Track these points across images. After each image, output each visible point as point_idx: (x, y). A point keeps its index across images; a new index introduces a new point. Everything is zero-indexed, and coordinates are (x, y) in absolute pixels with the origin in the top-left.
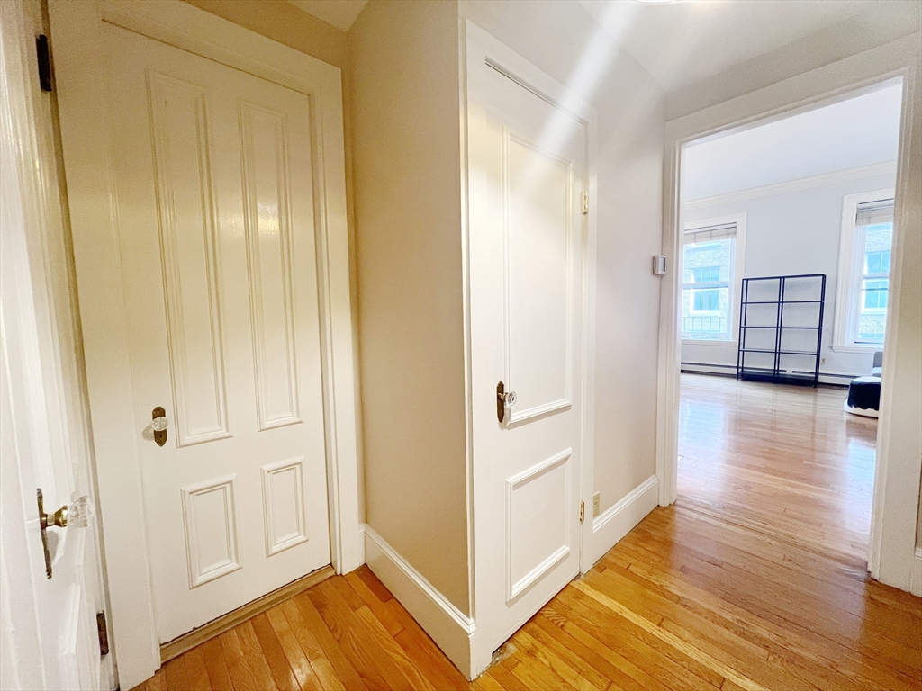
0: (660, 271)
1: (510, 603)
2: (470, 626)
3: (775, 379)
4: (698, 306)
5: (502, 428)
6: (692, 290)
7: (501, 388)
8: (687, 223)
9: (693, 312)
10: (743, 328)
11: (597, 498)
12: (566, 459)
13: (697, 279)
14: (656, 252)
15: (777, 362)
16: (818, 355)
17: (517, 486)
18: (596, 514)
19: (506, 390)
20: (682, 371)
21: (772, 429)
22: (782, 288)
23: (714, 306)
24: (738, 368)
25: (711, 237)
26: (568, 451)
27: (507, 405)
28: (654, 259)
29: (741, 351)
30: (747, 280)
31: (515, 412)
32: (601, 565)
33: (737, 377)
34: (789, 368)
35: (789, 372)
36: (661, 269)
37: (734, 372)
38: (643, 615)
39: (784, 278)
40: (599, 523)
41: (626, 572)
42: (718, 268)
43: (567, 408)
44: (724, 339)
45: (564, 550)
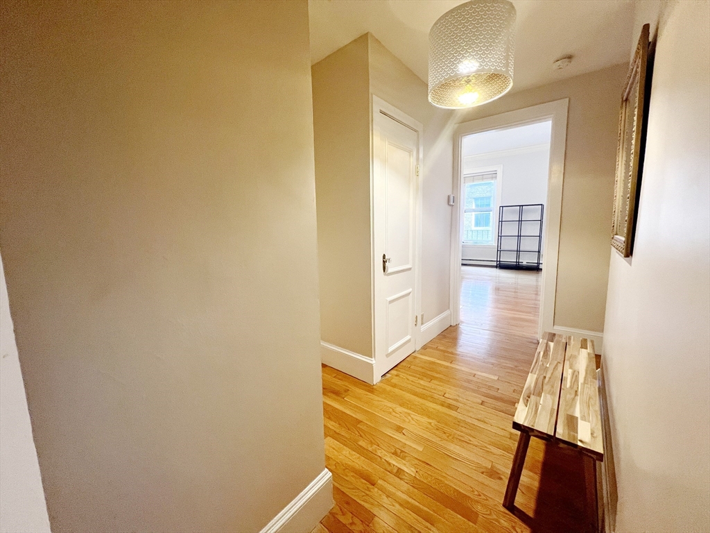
0: (452, 203)
1: (388, 355)
2: (373, 361)
3: (517, 267)
4: (477, 224)
5: (385, 275)
6: (474, 213)
7: (384, 256)
8: (466, 170)
9: (474, 228)
10: (500, 237)
11: (422, 316)
12: (409, 293)
13: (477, 206)
14: (450, 193)
15: (518, 257)
16: (539, 252)
17: (391, 302)
18: (422, 324)
19: (386, 258)
20: (463, 265)
21: (515, 292)
22: (521, 212)
23: (487, 224)
24: (497, 261)
25: (483, 179)
26: (410, 290)
27: (387, 264)
28: (449, 197)
29: (499, 251)
30: (503, 207)
31: (390, 269)
32: (425, 347)
33: (496, 267)
34: (525, 261)
35: (525, 263)
36: (452, 202)
37: (495, 264)
38: (445, 361)
39: (522, 206)
40: (424, 328)
41: (437, 349)
42: (489, 198)
43: (410, 269)
44: (489, 244)
45: (408, 337)
